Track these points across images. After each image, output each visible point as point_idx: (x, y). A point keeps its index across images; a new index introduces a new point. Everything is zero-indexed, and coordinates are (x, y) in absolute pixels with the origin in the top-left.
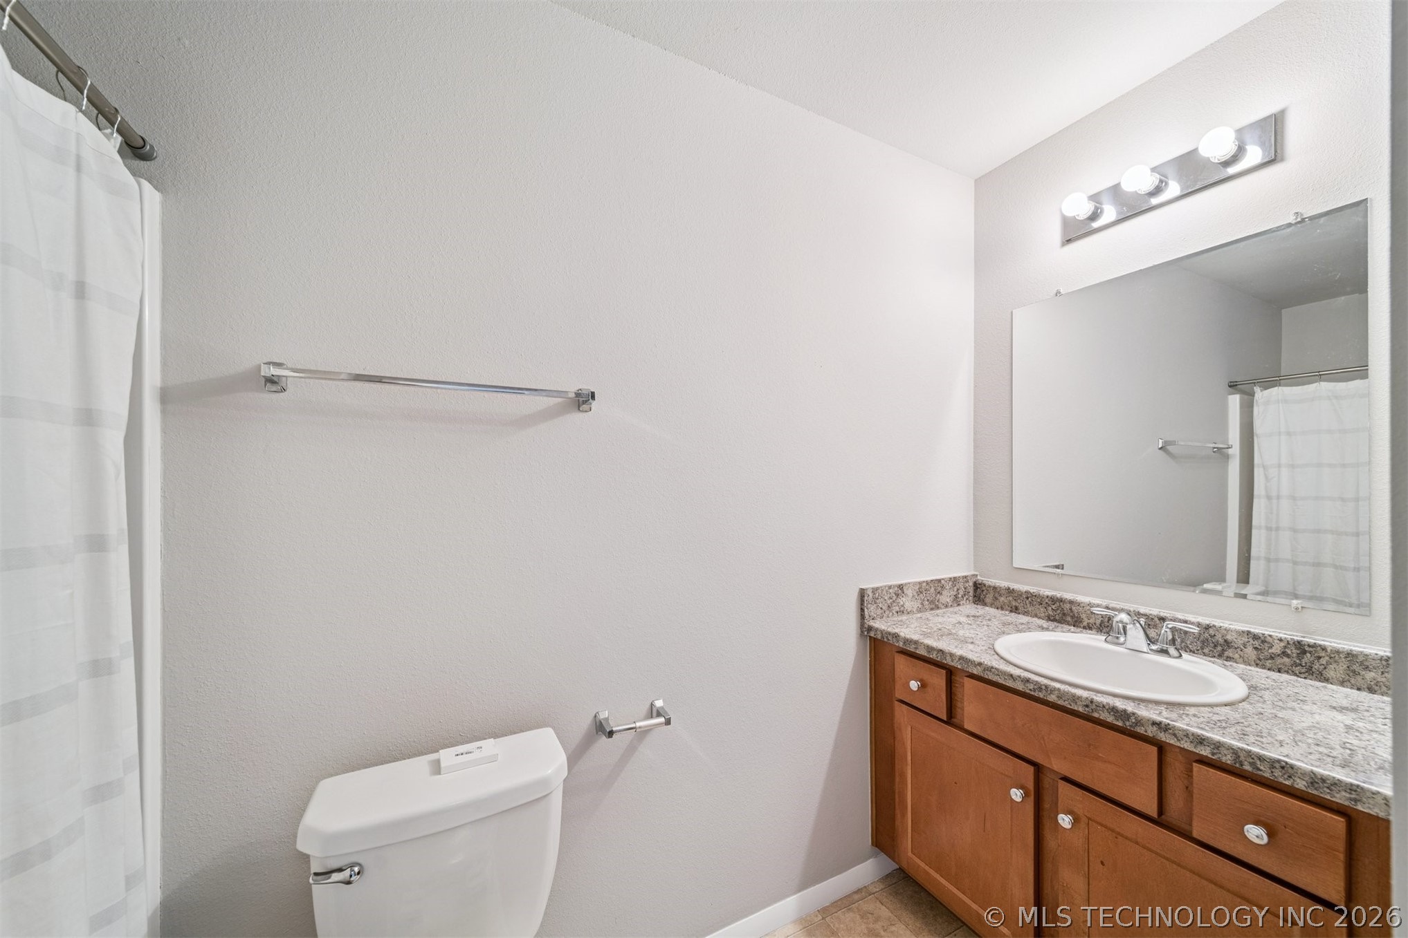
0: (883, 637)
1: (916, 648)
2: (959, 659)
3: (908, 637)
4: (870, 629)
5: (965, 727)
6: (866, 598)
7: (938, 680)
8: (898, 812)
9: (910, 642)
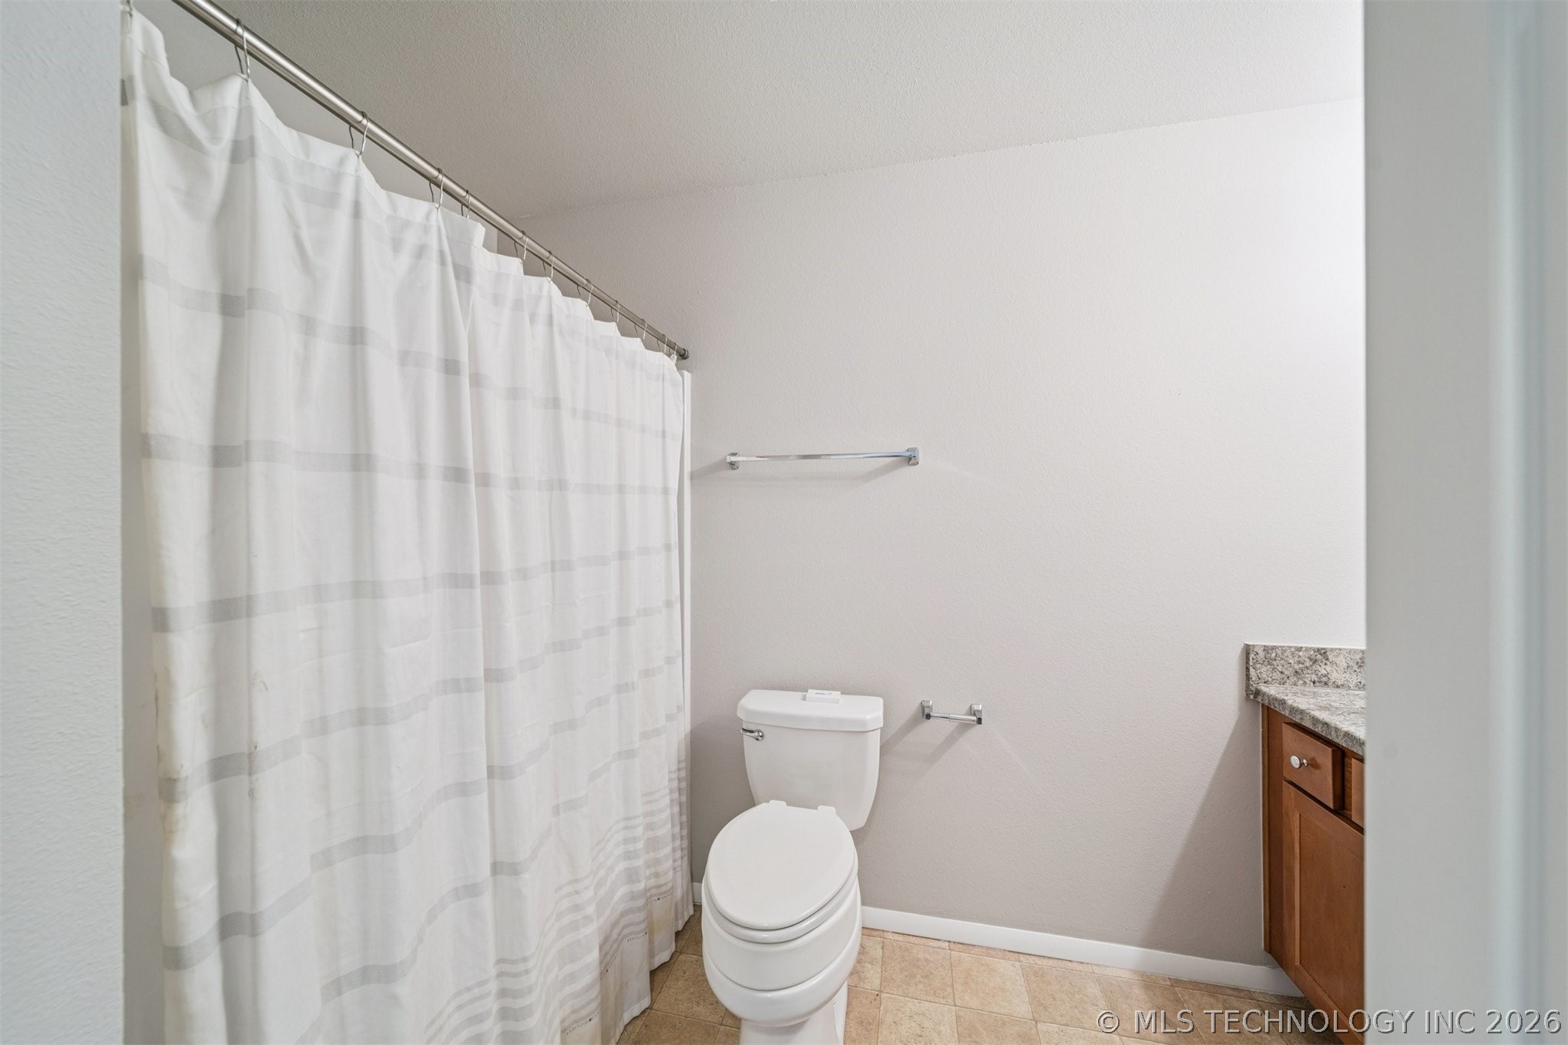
0: (1269, 704)
1: (1302, 719)
2: (1344, 735)
3: (1295, 705)
4: (1257, 693)
5: (1353, 819)
6: (1252, 656)
7: (1326, 758)
8: (1285, 912)
9: (1296, 711)
